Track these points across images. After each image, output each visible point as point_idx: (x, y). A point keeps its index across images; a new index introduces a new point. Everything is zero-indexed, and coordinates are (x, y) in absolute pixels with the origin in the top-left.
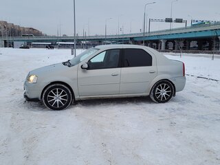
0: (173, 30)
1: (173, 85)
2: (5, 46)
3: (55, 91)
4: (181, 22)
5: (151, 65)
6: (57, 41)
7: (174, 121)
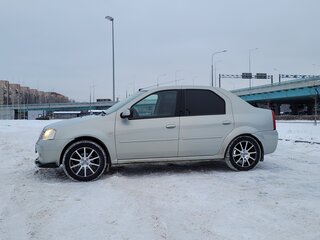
0: (254, 89)
1: (260, 143)
2: (16, 118)
3: (81, 152)
4: (265, 77)
5: (224, 113)
6: (88, 108)
7: (265, 190)
